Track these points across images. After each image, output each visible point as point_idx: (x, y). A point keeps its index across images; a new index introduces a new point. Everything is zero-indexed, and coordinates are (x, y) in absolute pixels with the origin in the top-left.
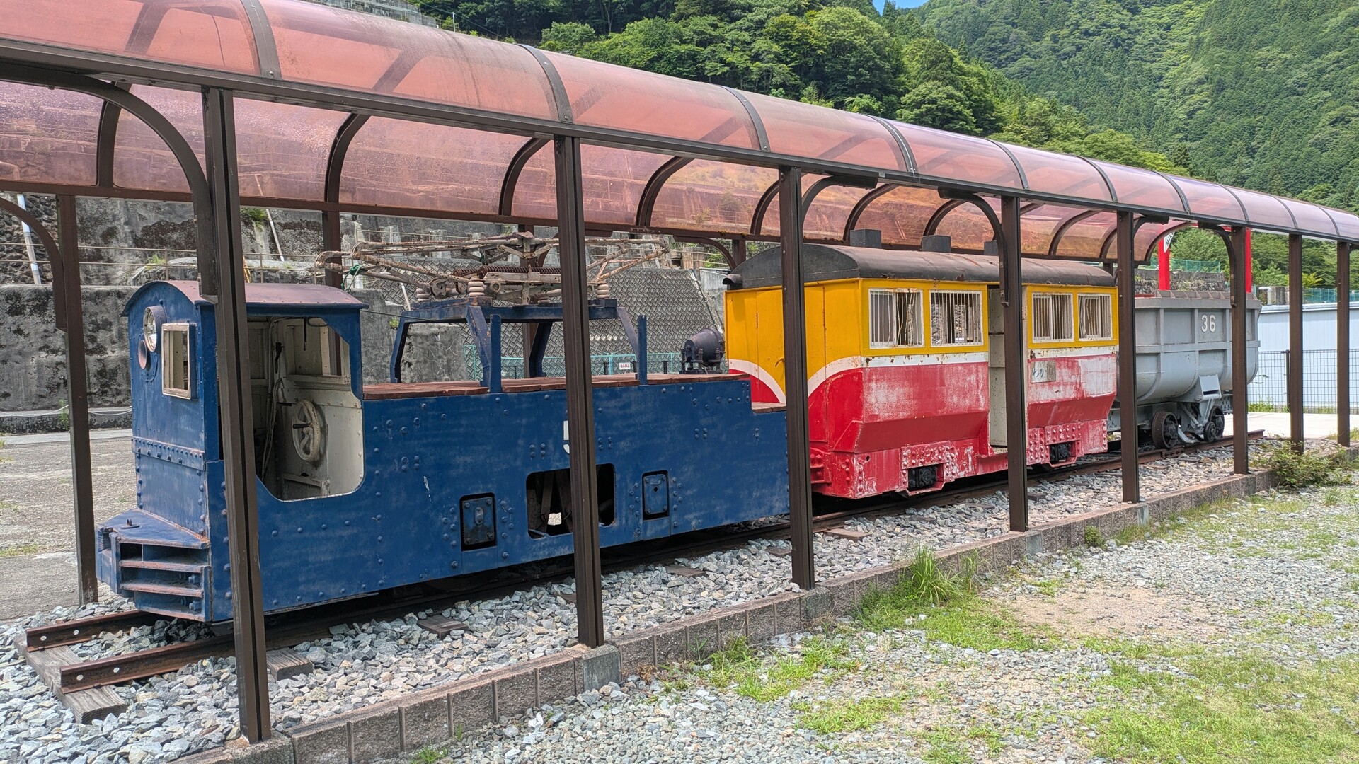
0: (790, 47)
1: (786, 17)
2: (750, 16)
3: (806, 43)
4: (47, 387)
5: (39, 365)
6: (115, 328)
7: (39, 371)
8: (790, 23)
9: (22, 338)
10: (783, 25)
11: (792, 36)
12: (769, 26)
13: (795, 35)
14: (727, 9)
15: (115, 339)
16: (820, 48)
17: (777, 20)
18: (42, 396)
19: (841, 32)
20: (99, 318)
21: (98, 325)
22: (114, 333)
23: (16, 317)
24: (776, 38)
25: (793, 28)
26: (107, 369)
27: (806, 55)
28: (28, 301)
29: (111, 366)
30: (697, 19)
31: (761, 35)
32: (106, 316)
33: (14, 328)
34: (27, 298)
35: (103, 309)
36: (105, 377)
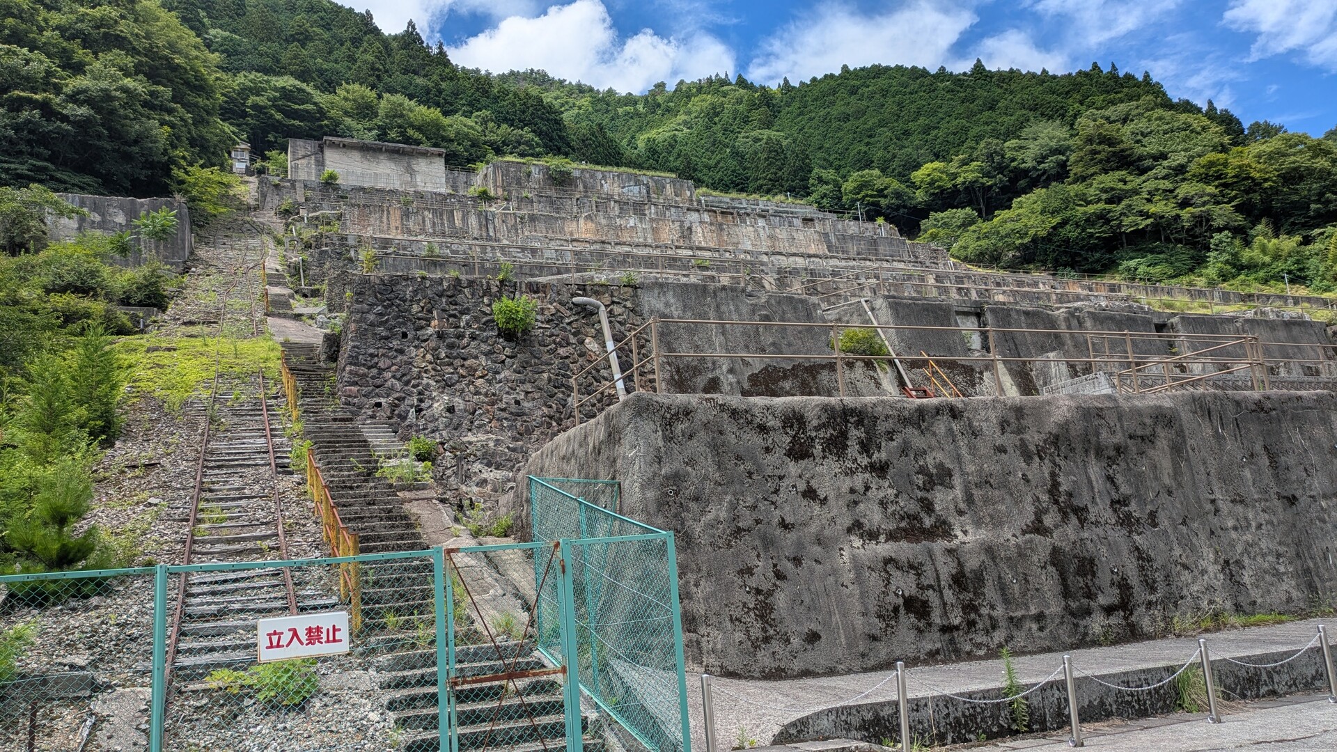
0: (1226, 185)
1: (1213, 156)
2: (1165, 163)
3: (1248, 178)
4: (879, 617)
5: (857, 566)
6: (957, 481)
7: (859, 580)
8: (1222, 161)
9: (816, 508)
10: (1211, 164)
11: (1227, 174)
12: (1193, 168)
13: (1230, 172)
14: (1135, 161)
15: (962, 506)
16: (1266, 180)
17: (1203, 160)
18: (874, 638)
19: (1292, 158)
20: (930, 461)
21: (930, 475)
22: (958, 492)
23: (803, 463)
24: (1205, 179)
25: (1225, 165)
26: (967, 570)
27: (1247, 191)
28: (817, 429)
29: (972, 563)
30: (1102, 177)
31: (1184, 180)
32: (940, 456)
33: (802, 486)
34: (815, 423)
35: (934, 442)
36: (965, 589)
